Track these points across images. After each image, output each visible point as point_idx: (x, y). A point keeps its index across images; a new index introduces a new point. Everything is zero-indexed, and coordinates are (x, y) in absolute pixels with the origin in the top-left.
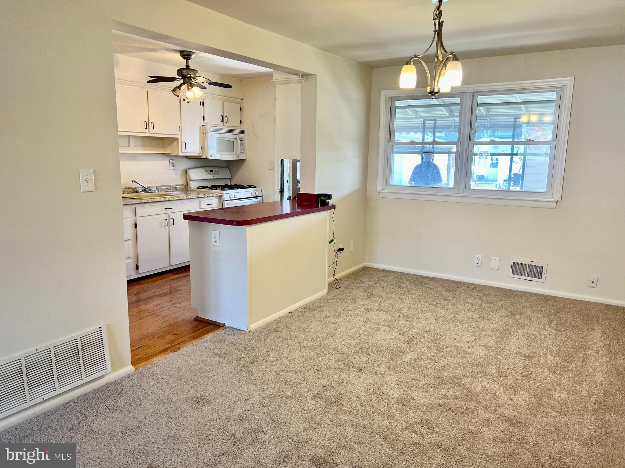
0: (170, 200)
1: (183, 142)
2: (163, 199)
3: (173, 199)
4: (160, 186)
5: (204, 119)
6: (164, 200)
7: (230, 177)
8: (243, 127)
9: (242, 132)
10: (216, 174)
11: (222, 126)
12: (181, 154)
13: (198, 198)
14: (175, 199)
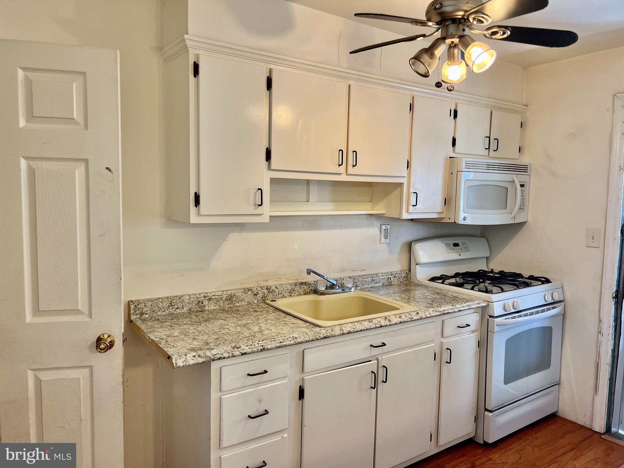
0: (381, 326)
1: (412, 190)
2: (366, 325)
3: (388, 323)
4: (359, 276)
5: (454, 144)
6: (369, 327)
7: (488, 255)
8: (524, 160)
9: (522, 169)
10: (464, 250)
11: (488, 157)
12: (405, 216)
13: (440, 315)
14: (393, 323)
